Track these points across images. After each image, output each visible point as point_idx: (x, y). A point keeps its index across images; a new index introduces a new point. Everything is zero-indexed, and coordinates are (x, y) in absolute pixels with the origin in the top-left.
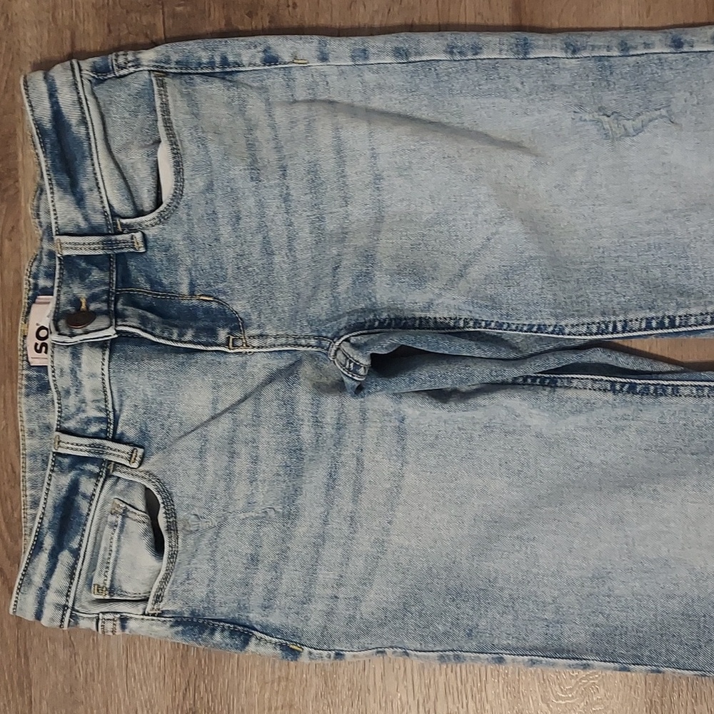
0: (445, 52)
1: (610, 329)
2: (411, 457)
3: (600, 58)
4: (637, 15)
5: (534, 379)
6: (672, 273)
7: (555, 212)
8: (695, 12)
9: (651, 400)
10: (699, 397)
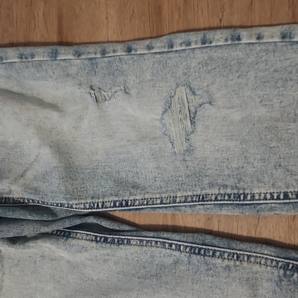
0: (18, 57)
1: (96, 206)
2: (6, 270)
3: (91, 59)
4: (116, 35)
5: (61, 231)
6: (130, 175)
7: (74, 141)
8: (144, 31)
9: (116, 247)
10: (141, 246)
